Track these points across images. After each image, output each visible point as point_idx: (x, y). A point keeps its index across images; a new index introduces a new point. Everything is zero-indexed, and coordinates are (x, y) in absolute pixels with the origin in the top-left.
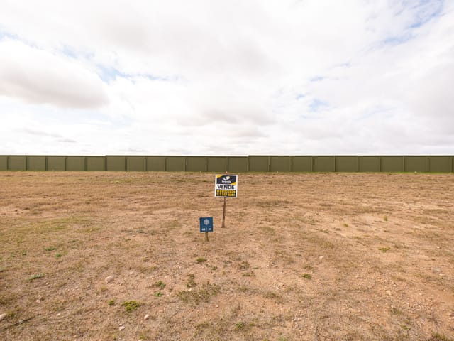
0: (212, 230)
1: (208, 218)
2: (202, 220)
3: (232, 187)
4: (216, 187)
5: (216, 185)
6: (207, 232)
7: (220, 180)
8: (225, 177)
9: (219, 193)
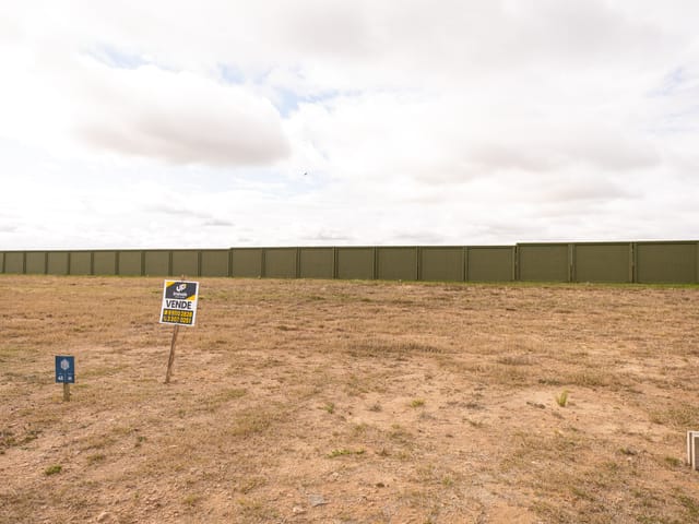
0: (73, 381)
1: (67, 358)
2: (59, 360)
3: (189, 305)
4: (164, 306)
5: (165, 300)
6: (66, 382)
7: (171, 291)
8: (178, 284)
9: (167, 317)
